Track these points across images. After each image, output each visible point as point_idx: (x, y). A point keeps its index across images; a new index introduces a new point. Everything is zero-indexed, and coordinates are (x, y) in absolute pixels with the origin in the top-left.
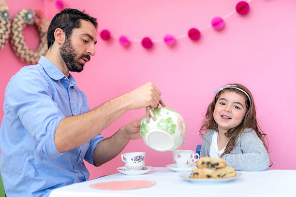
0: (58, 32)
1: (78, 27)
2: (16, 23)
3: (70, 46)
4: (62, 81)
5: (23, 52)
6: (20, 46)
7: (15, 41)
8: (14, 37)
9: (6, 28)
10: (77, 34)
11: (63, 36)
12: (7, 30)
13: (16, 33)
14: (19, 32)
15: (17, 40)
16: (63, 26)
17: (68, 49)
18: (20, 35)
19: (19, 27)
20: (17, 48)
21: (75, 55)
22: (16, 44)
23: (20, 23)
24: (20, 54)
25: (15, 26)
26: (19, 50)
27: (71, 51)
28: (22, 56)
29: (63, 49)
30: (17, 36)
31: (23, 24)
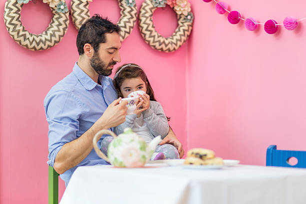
0: (87, 47)
1: (104, 42)
2: (144, 9)
3: (98, 59)
4: (96, 87)
5: (151, 39)
6: (148, 33)
7: (142, 27)
8: (142, 24)
9: (131, 15)
10: (103, 48)
11: (92, 50)
12: (132, 17)
13: (143, 19)
14: (147, 18)
15: (145, 26)
16: (90, 41)
17: (97, 62)
18: (148, 21)
19: (146, 12)
20: (145, 35)
21: (104, 66)
22: (144, 31)
23: (147, 8)
24: (149, 41)
25: (143, 11)
26: (147, 38)
27: (100, 63)
28: (151, 44)
29: (92, 61)
30: (144, 23)
31: (151, 9)
